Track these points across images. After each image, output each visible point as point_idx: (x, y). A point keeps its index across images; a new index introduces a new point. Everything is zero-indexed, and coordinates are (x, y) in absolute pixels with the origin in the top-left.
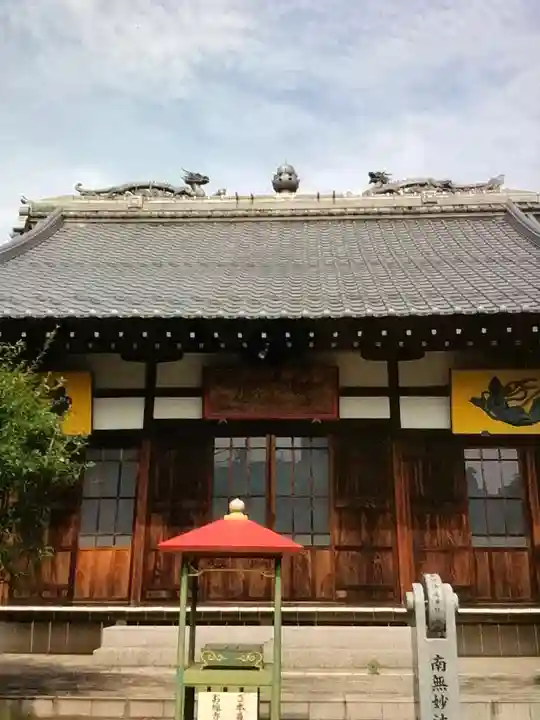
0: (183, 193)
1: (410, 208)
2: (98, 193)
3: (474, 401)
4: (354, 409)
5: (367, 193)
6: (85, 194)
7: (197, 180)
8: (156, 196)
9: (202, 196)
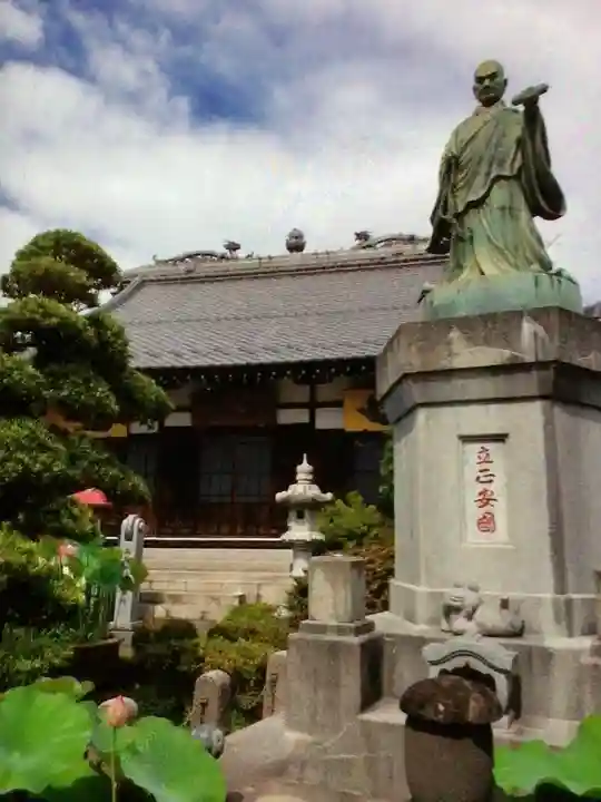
0: (223, 257)
1: (383, 258)
2: (167, 261)
3: (361, 411)
4: (287, 417)
5: (354, 249)
6: (158, 262)
7: (233, 247)
8: (205, 261)
9: (237, 259)
